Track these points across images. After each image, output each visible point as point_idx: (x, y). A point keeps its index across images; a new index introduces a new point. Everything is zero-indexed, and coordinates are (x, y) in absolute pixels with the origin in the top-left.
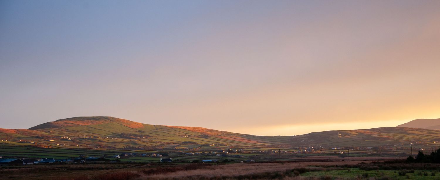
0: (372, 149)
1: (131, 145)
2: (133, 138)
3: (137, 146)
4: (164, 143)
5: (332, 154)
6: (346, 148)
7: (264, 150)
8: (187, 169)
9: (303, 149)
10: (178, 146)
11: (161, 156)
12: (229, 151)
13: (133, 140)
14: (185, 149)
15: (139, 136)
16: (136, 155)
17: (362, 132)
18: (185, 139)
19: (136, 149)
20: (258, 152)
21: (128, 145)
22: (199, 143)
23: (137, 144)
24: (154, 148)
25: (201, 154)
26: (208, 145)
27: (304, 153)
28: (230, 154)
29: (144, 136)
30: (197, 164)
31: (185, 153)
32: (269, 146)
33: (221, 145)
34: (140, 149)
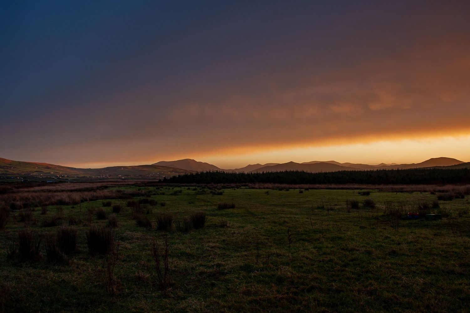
0: (139, 176)
1: (5, 172)
2: (6, 168)
3: (8, 173)
4: (24, 171)
5: (118, 179)
6: (126, 175)
7: (81, 176)
8: (39, 186)
9: (103, 176)
10: (32, 173)
11: (22, 178)
12: (62, 176)
13: (6, 169)
14: (37, 175)
15: (9, 167)
16: (8, 178)
17: (134, 167)
18: (37, 169)
19: (8, 174)
20: (78, 177)
21: (3, 172)
22: (45, 172)
23: (8, 172)
24: (18, 174)
25: (45, 177)
26: (50, 173)
27: (103, 178)
28: (62, 178)
29: (12, 167)
30: (43, 183)
31: (37, 177)
32: (84, 174)
33: (57, 173)
34: (10, 175)
